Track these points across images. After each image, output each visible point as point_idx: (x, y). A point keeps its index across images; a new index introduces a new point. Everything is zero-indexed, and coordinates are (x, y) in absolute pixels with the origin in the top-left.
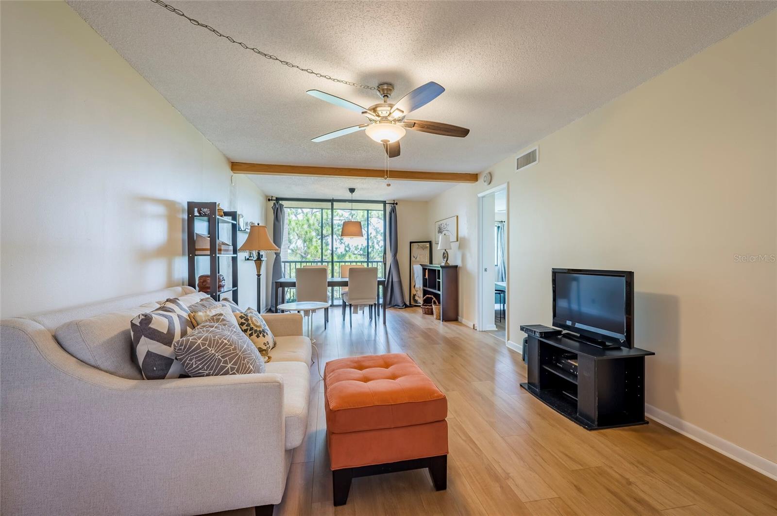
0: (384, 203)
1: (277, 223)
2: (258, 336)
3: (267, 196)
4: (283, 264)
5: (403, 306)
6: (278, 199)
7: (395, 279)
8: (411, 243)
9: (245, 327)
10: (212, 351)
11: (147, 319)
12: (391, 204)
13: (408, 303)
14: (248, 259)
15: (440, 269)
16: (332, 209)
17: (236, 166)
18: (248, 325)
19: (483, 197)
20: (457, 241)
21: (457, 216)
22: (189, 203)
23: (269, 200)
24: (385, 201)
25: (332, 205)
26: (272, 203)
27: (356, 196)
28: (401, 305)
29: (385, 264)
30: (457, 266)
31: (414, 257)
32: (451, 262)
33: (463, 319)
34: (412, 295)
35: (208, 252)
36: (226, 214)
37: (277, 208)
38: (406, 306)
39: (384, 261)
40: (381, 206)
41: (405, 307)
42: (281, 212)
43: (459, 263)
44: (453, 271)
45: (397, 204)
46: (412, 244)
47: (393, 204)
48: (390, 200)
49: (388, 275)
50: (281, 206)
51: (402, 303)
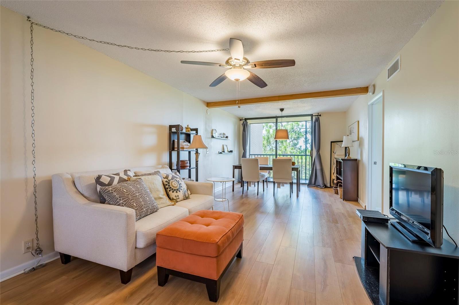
0: (312, 115)
1: (244, 133)
2: (173, 192)
3: (239, 118)
5: (323, 187)
6: (246, 119)
7: (318, 167)
8: (332, 142)
9: (167, 187)
10: (115, 194)
11: (99, 177)
12: (316, 116)
13: (328, 185)
14: (221, 153)
15: (341, 161)
16: (276, 122)
17: (209, 104)
18: (169, 186)
19: (372, 104)
20: (358, 140)
21: (358, 122)
22: (169, 125)
23: (241, 120)
24: (313, 114)
25: (277, 120)
26: (242, 122)
27: (284, 113)
29: (312, 157)
30: (357, 159)
31: (334, 152)
32: (353, 156)
33: (360, 201)
34: (332, 179)
35: (177, 150)
36: (192, 130)
37: (245, 124)
38: (326, 187)
39: (311, 155)
40: (309, 118)
41: (325, 188)
43: (359, 158)
44: (356, 162)
45: (320, 115)
46: (332, 143)
47: (317, 116)
48: (315, 113)
49: (313, 164)
50: (247, 123)
51: (323, 184)
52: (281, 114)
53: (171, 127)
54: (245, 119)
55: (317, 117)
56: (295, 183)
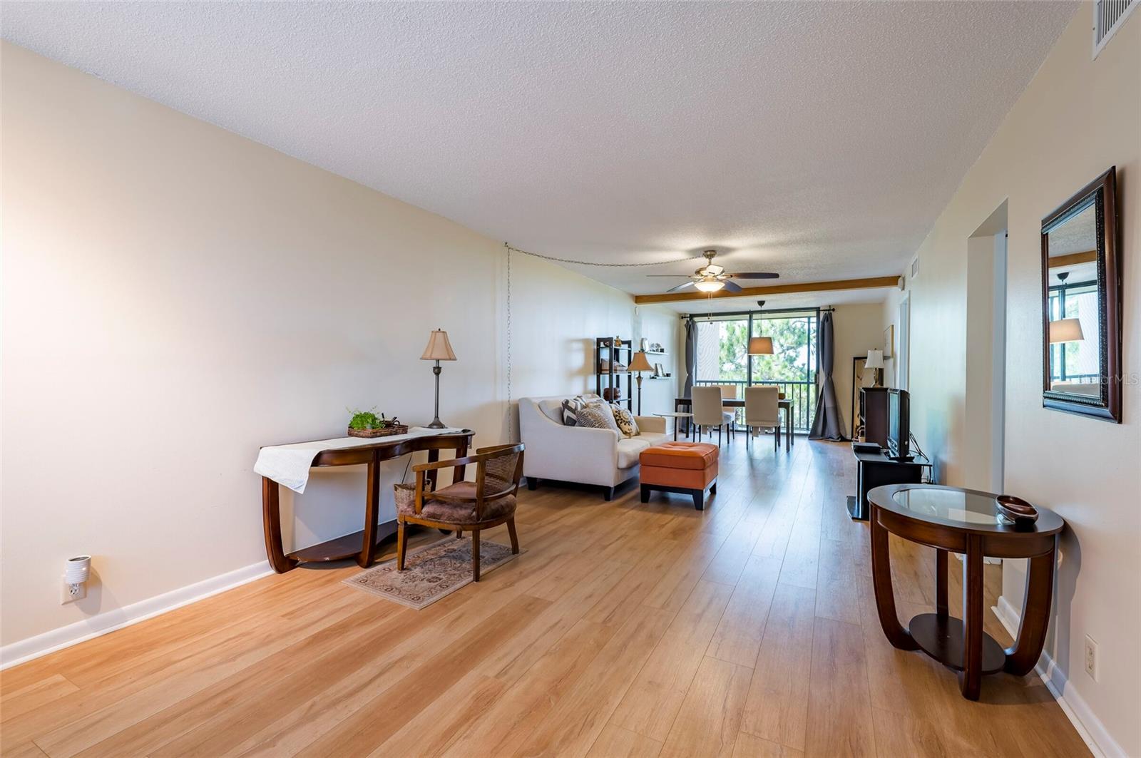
0: (818, 310)
1: (688, 341)
2: (625, 424)
3: (680, 314)
5: (838, 439)
6: (692, 316)
7: (829, 404)
8: (855, 359)
9: (618, 418)
11: (567, 402)
12: (826, 310)
13: (849, 437)
14: (653, 378)
16: (750, 322)
17: (639, 299)
18: (620, 417)
20: (893, 357)
21: (893, 326)
22: (598, 339)
23: (682, 318)
24: (819, 308)
25: (750, 317)
26: (684, 321)
27: (764, 307)
28: (836, 437)
29: (818, 386)
31: (859, 377)
35: (608, 372)
36: (624, 343)
37: (690, 325)
38: (843, 439)
39: (816, 382)
40: (814, 313)
41: (840, 441)
42: (695, 329)
45: (834, 310)
46: (856, 361)
47: (829, 310)
48: (826, 306)
49: (820, 399)
50: (694, 323)
51: (838, 435)
52: (759, 308)
53: (599, 341)
54: (690, 315)
55: (827, 312)
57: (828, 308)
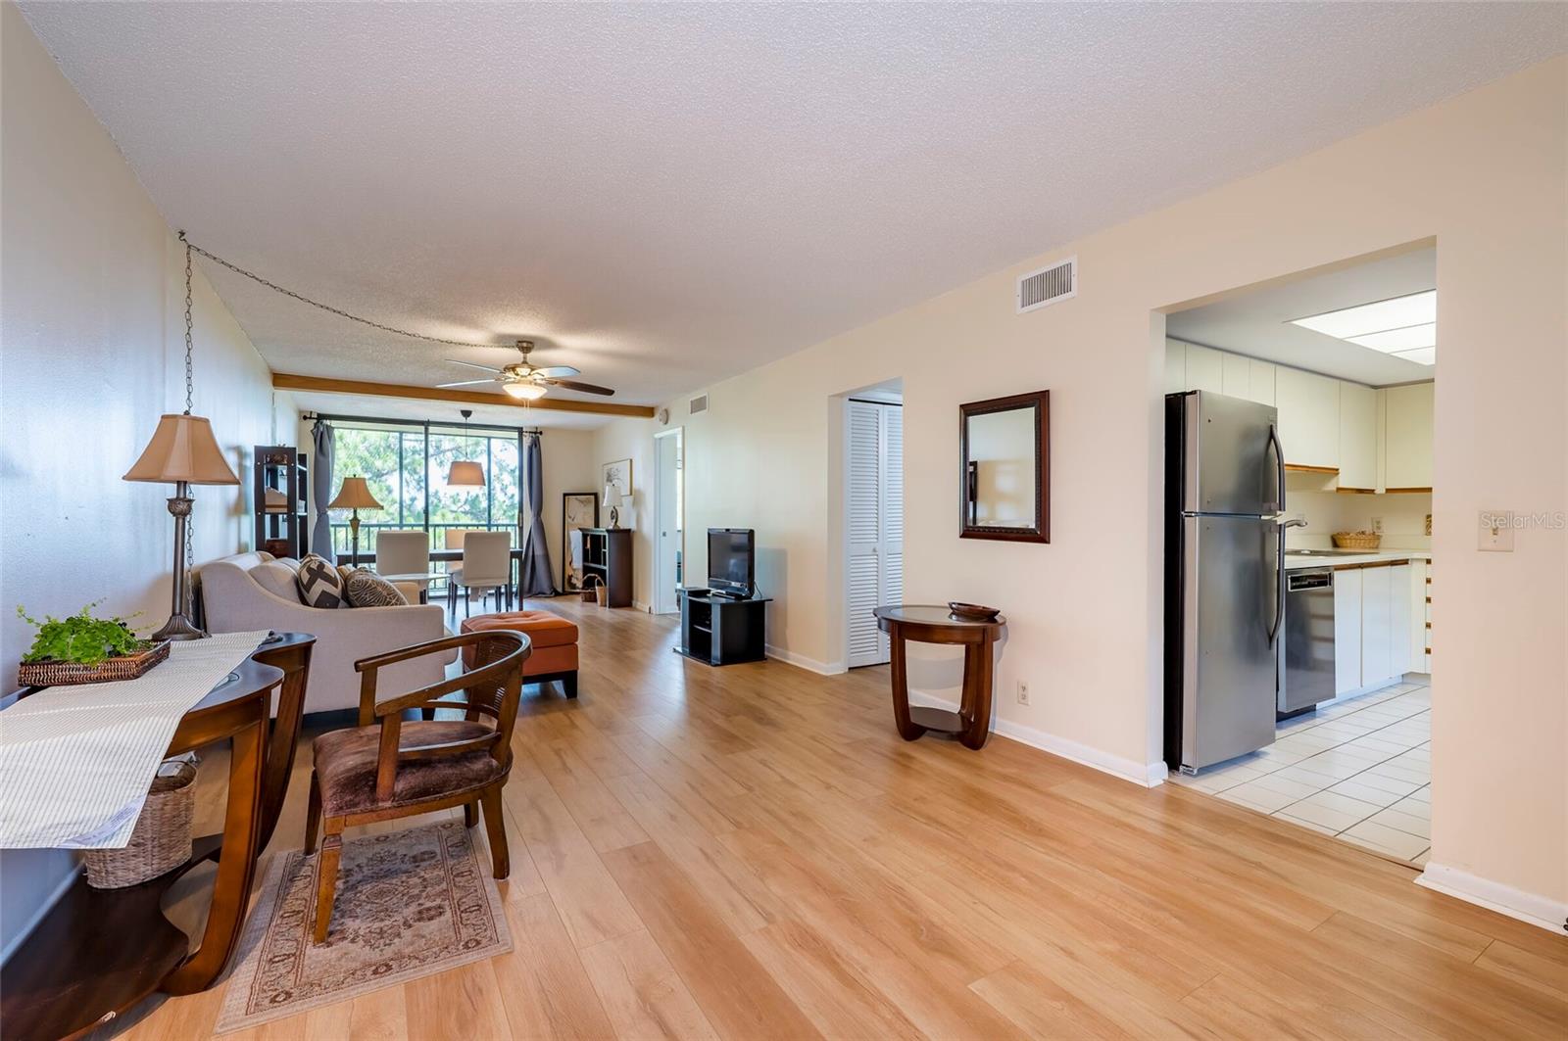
0: (520, 430)
1: (321, 458)
3: (300, 412)
4: (332, 529)
5: (552, 594)
6: (321, 417)
7: (539, 552)
8: (565, 495)
12: (532, 432)
13: (560, 590)
15: (607, 534)
16: (427, 434)
17: (278, 380)
19: (660, 439)
20: (631, 494)
21: (631, 460)
23: (305, 418)
24: (522, 428)
25: (426, 429)
26: (311, 424)
27: (471, 420)
28: (548, 592)
29: (521, 529)
30: (630, 530)
31: (570, 517)
32: (623, 525)
33: (638, 604)
34: (567, 576)
35: (285, 510)
37: (321, 433)
38: (557, 594)
39: (519, 525)
40: (515, 435)
41: (556, 596)
42: (330, 440)
43: (633, 526)
44: (625, 538)
45: (541, 433)
46: (567, 497)
47: (535, 433)
48: (531, 427)
49: (527, 545)
50: (329, 429)
51: (551, 589)
52: (462, 419)
54: (319, 415)
55: (534, 435)
56: (461, 596)
57: (534, 430)
